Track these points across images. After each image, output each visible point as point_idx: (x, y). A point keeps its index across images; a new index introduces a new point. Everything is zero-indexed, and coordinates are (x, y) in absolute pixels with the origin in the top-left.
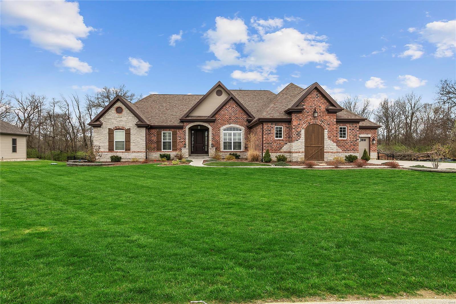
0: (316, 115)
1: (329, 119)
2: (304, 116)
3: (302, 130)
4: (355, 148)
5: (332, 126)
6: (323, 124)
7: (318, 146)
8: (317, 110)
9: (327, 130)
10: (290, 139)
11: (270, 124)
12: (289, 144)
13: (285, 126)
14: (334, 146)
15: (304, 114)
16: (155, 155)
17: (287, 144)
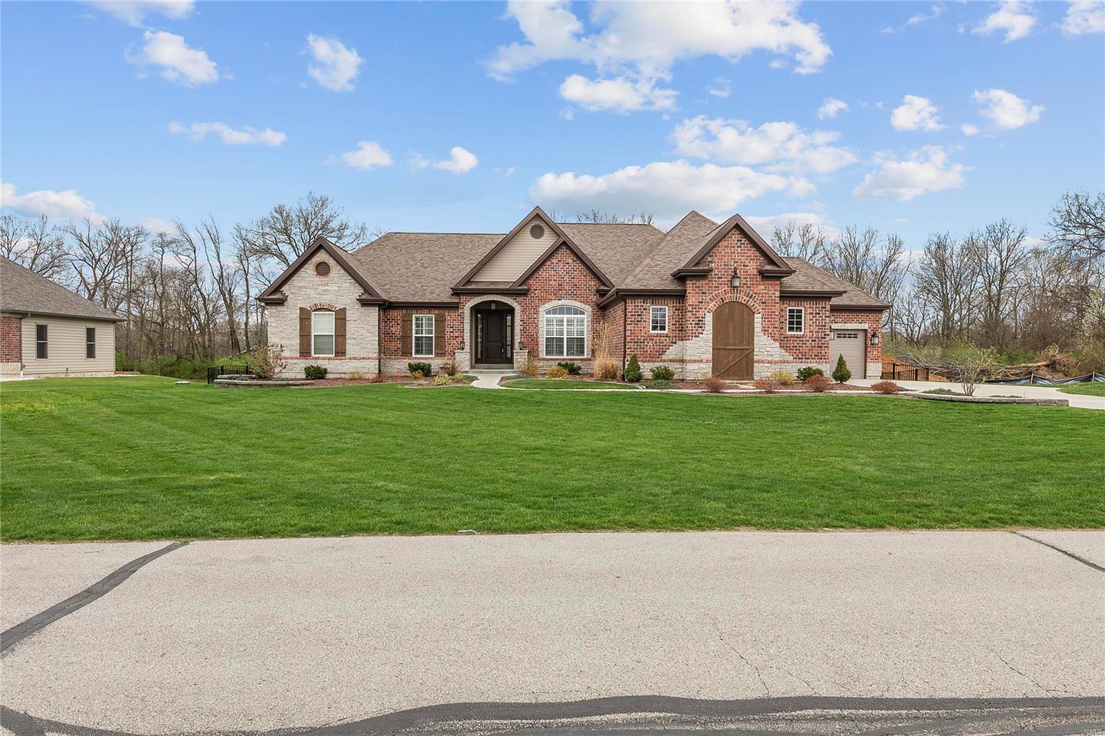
0: (737, 283)
1: (764, 292)
2: (711, 285)
3: (707, 314)
4: (821, 353)
5: (772, 306)
6: (751, 303)
7: (741, 348)
8: (740, 272)
9: (760, 315)
10: (681, 333)
11: (641, 302)
12: (680, 343)
13: (673, 307)
14: (776, 350)
15: (712, 281)
16: (399, 366)
17: (675, 343)
